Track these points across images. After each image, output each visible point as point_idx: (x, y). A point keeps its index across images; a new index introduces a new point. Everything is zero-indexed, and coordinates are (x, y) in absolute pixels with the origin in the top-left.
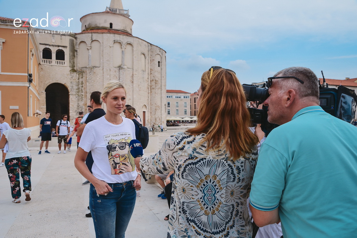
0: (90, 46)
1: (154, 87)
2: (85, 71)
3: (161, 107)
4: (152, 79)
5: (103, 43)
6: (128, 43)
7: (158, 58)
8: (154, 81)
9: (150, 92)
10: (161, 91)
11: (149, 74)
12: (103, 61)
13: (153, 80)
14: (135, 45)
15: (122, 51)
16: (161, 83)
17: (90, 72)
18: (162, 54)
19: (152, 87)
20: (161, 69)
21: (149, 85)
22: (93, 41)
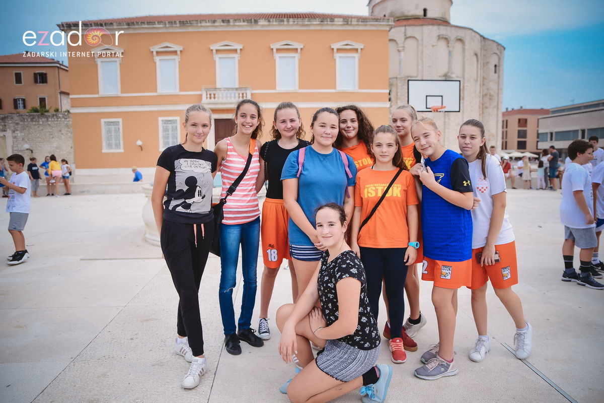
0: (402, 45)
1: (487, 105)
2: (394, 83)
3: (497, 136)
4: (484, 93)
5: (422, 40)
6: (459, 38)
7: (494, 60)
8: (488, 96)
9: (481, 112)
10: (498, 111)
11: (482, 85)
12: (423, 67)
13: (486, 95)
14: (467, 42)
15: (450, 52)
16: (498, 98)
17: (403, 85)
18: (501, 53)
19: (485, 105)
20: (499, 77)
21: (481, 102)
22: (406, 38)
